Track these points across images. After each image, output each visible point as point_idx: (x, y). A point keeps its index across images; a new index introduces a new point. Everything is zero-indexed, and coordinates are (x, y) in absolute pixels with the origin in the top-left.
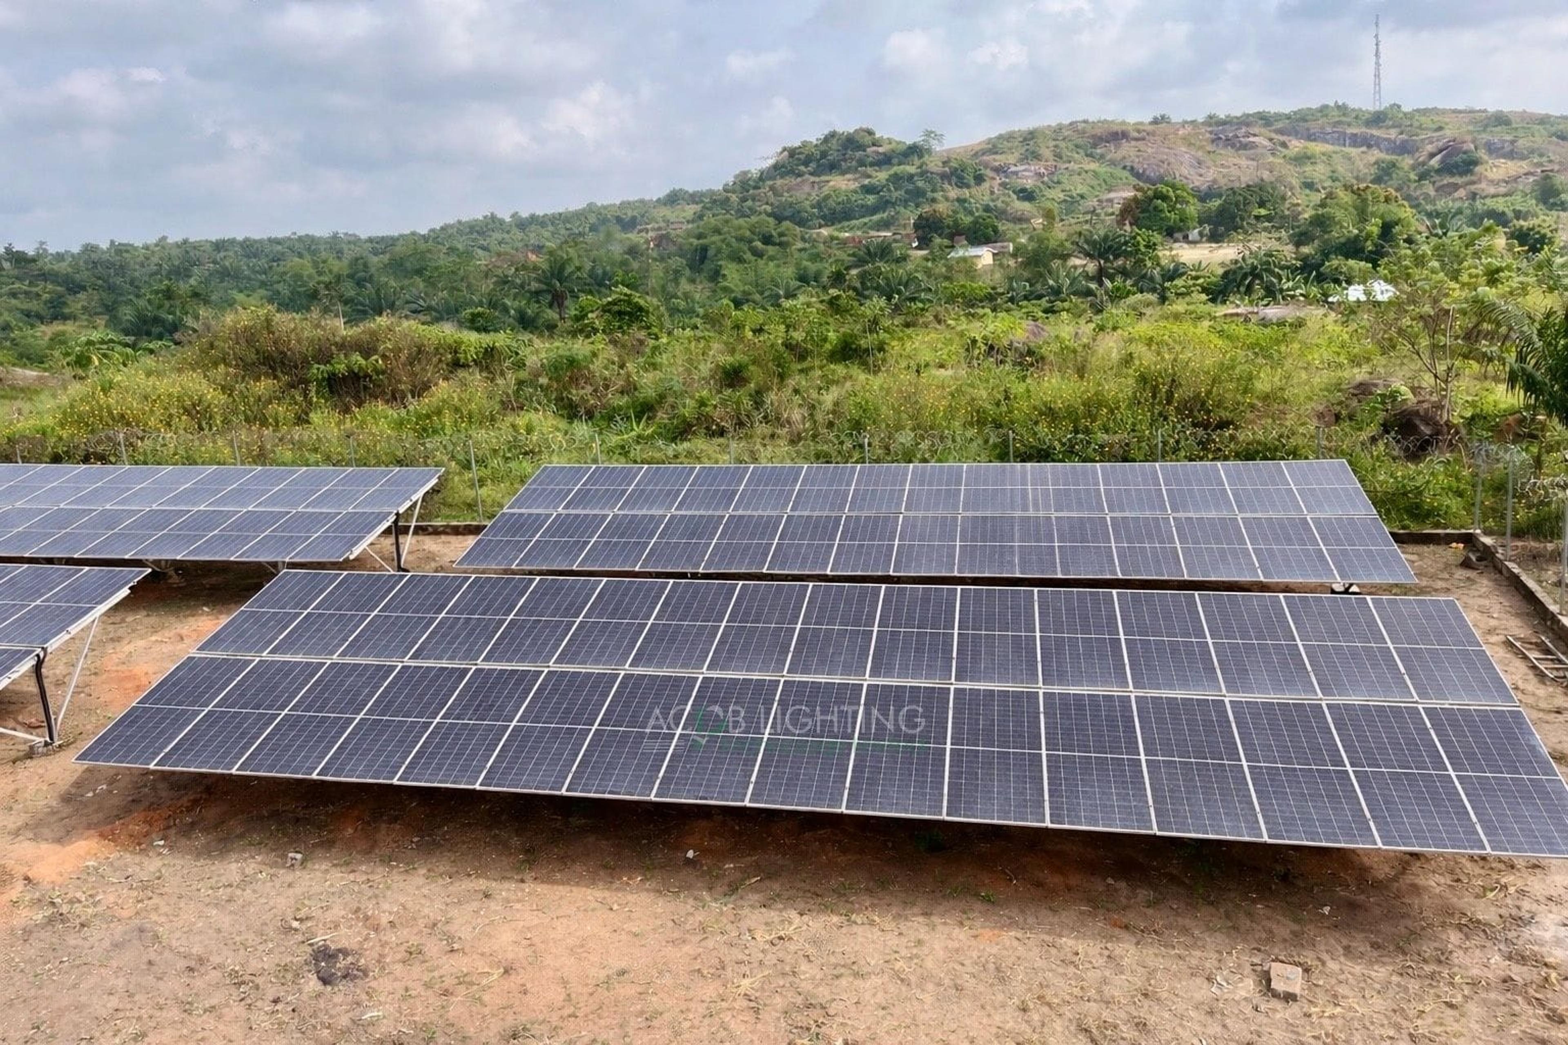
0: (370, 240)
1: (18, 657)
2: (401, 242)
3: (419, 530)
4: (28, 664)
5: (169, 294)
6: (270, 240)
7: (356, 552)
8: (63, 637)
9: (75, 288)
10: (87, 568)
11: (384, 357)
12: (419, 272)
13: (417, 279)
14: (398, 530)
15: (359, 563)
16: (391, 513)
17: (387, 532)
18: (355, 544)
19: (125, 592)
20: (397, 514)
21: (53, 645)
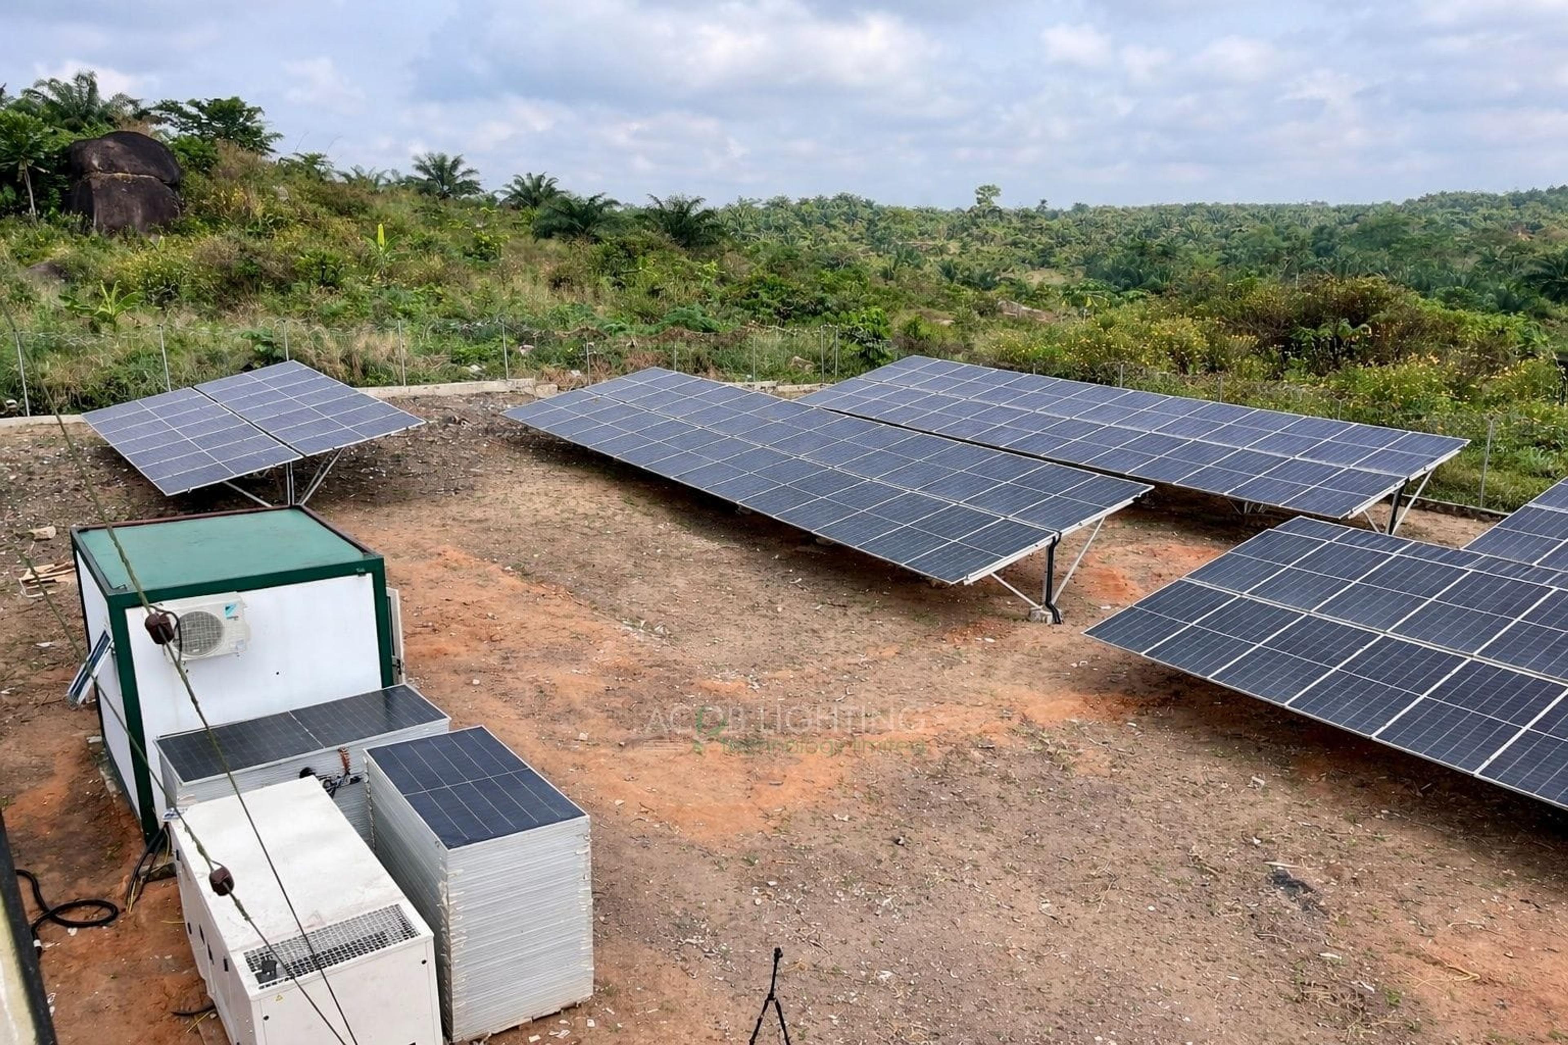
0: (1338, 210)
1: (1036, 536)
2: (1371, 213)
3: (1421, 506)
4: (1046, 542)
5: (1142, 250)
6: (1237, 206)
7: (1358, 511)
8: (1075, 527)
9: (1063, 241)
10: (1098, 475)
11: (1375, 328)
12: (1387, 245)
13: (1383, 252)
14: (1398, 500)
15: (1360, 523)
16: (1400, 478)
17: (1388, 499)
18: (1356, 504)
19: (1129, 501)
20: (1407, 481)
21: (1066, 532)
